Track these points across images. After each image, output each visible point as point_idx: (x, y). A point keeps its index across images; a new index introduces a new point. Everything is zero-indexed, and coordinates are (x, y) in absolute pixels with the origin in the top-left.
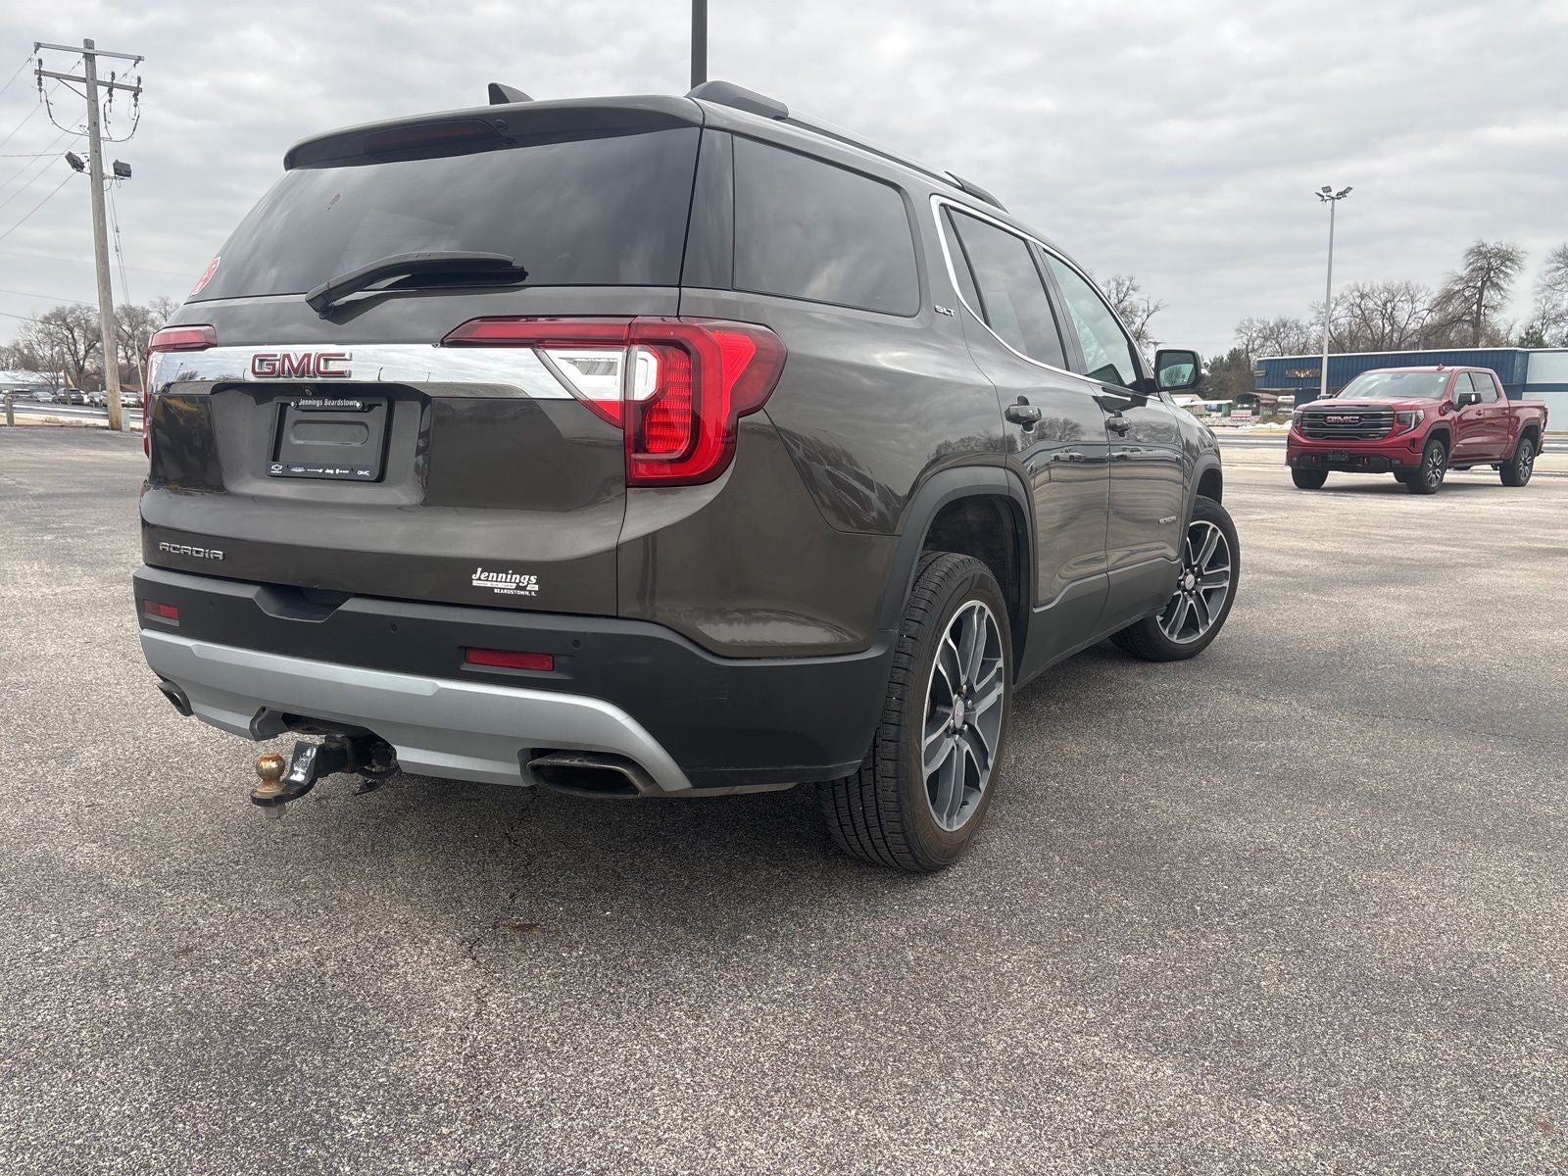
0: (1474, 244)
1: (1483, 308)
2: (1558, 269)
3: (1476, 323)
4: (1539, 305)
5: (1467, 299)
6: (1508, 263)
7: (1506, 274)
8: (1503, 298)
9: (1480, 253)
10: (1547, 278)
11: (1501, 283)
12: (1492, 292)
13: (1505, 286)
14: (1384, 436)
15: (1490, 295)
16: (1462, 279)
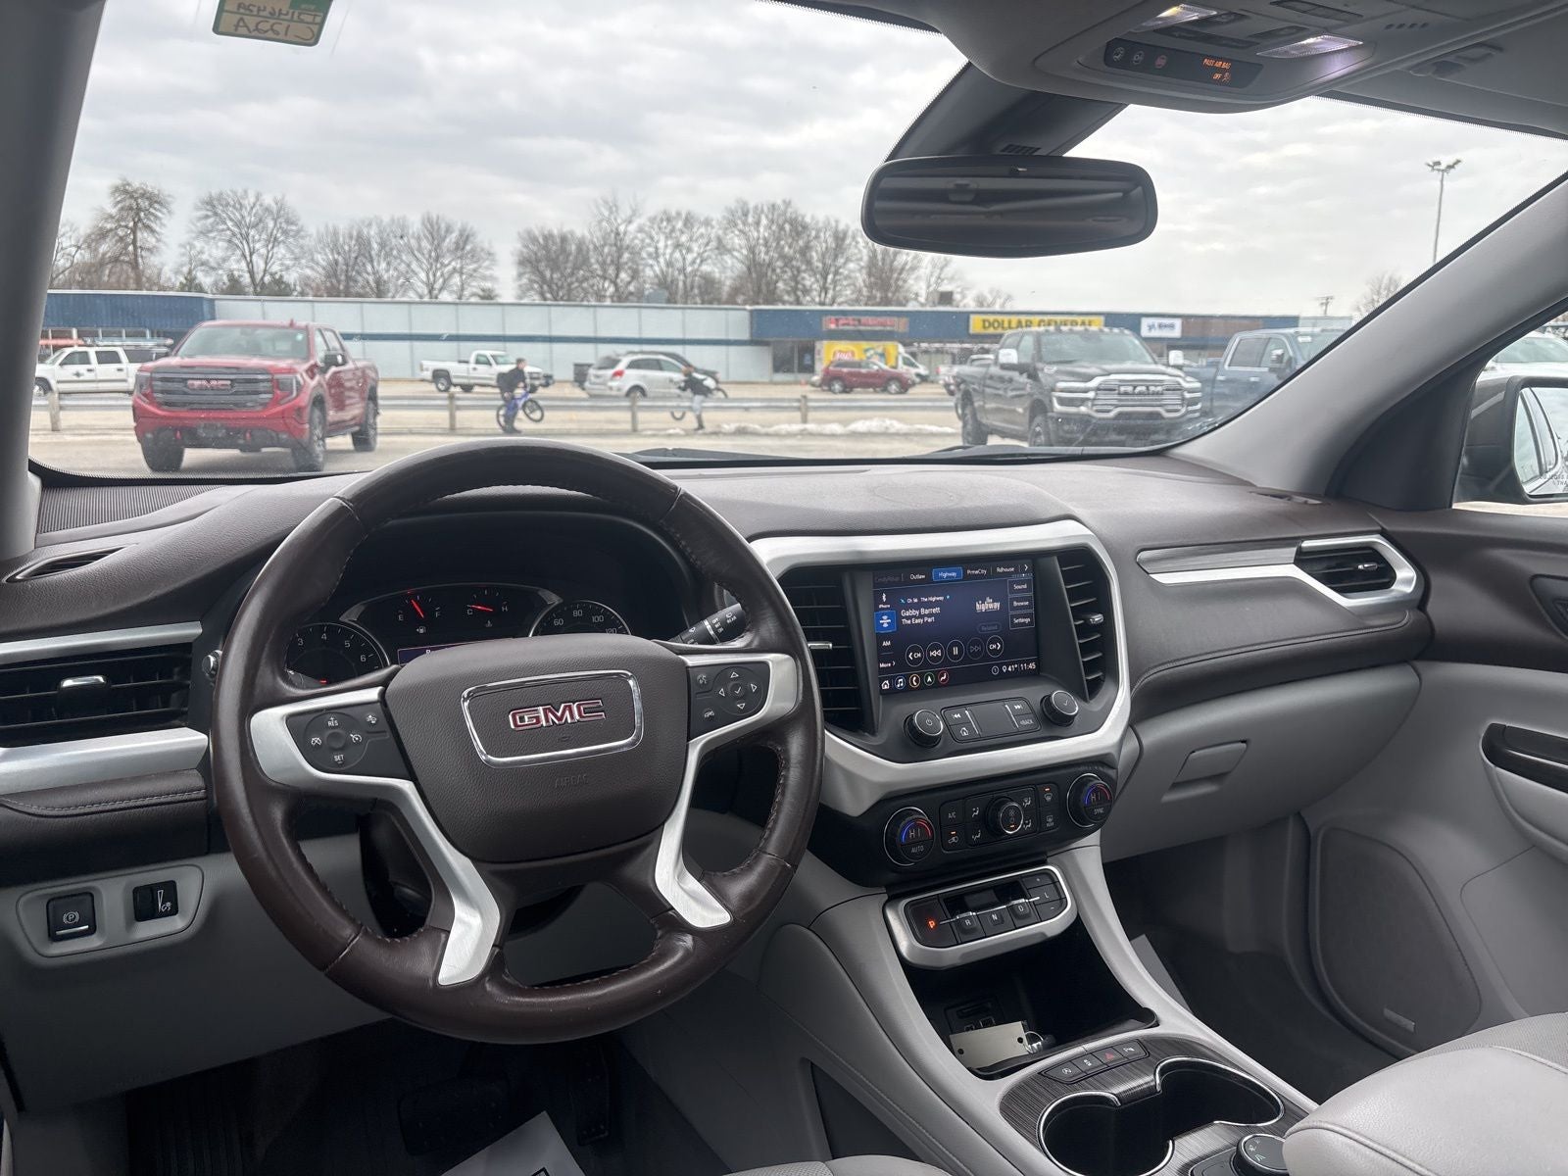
0: (118, 182)
1: (139, 250)
2: (207, 217)
3: (135, 265)
4: (183, 250)
5: (121, 239)
6: (156, 206)
7: (156, 217)
8: (158, 240)
9: (126, 192)
10: (199, 224)
11: (153, 225)
12: (145, 235)
13: (157, 229)
14: (265, 405)
15: (143, 236)
16: (112, 217)
